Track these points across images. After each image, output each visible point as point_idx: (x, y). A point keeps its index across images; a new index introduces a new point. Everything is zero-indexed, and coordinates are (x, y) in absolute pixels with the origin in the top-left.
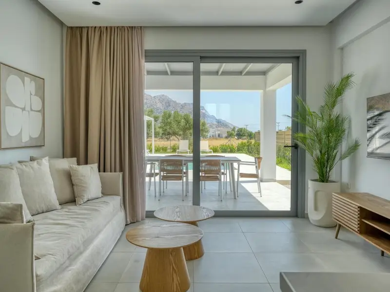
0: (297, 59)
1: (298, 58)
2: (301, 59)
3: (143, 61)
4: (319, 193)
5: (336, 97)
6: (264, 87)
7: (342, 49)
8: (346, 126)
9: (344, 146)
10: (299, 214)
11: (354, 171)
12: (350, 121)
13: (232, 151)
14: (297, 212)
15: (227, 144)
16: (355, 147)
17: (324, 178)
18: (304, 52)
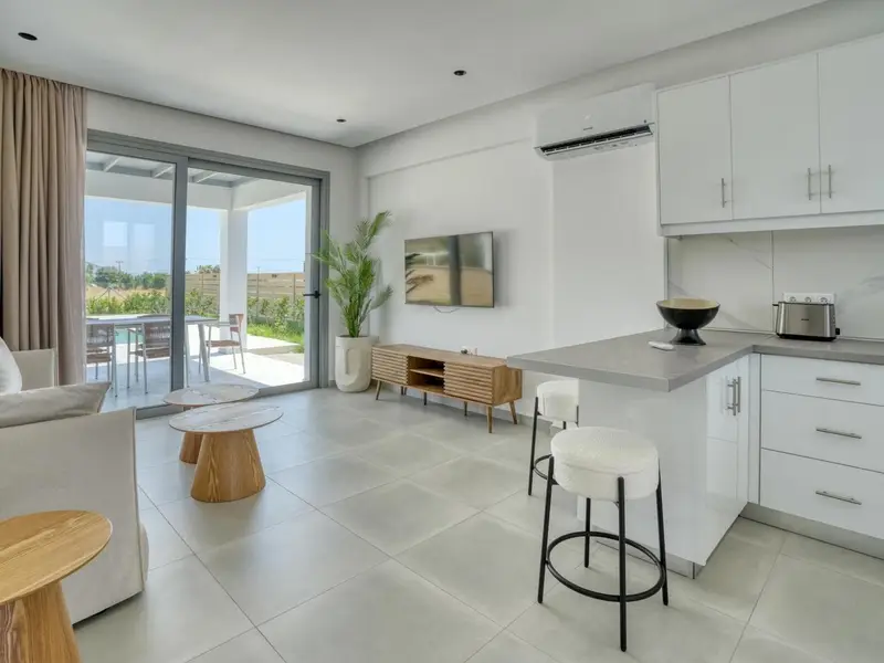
0: (319, 182)
1: (320, 180)
2: (324, 182)
3: (84, 147)
4: (352, 351)
5: (372, 236)
6: (231, 205)
7: (369, 179)
8: (375, 269)
9: (373, 294)
10: (322, 383)
11: (385, 322)
12: (380, 265)
13: (112, 311)
14: (319, 380)
15: (103, 298)
16: (387, 294)
17: (354, 333)
18: (327, 174)
